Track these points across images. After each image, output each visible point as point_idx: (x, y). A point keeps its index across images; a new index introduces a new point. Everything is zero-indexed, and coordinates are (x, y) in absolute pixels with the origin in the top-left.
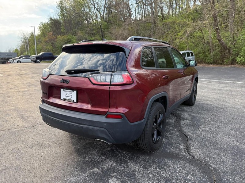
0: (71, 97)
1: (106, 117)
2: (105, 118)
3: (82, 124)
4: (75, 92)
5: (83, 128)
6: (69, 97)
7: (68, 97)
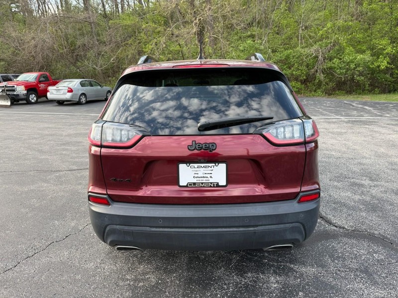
0: (211, 177)
1: (299, 202)
2: (297, 205)
3: (253, 226)
4: (223, 167)
5: (255, 232)
6: (204, 177)
7: (200, 179)
